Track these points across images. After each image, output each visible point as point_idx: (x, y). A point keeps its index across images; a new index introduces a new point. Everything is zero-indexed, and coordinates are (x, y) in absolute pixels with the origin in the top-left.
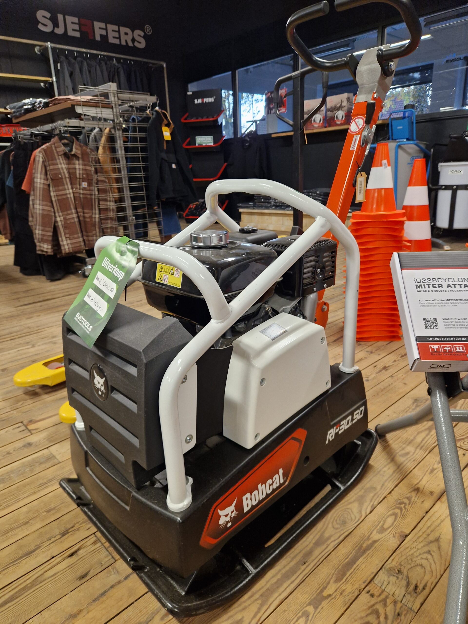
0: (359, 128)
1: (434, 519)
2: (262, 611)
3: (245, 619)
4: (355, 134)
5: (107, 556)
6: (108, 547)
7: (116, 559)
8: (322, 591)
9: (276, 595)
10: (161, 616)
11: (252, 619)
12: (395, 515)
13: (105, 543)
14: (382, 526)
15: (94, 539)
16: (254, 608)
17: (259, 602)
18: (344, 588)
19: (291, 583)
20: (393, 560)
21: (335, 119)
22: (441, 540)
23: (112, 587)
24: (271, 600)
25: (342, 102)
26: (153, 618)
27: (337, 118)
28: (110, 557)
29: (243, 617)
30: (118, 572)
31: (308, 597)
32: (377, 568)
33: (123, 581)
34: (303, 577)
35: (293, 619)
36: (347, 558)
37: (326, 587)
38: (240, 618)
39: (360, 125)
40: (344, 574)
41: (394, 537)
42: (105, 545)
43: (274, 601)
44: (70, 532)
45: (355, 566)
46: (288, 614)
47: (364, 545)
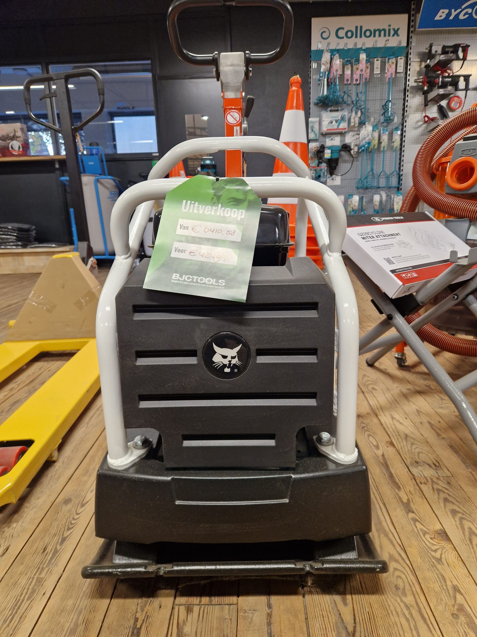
0: (236, 120)
1: (389, 426)
2: (393, 539)
3: (391, 553)
4: (235, 126)
5: (222, 610)
6: (210, 601)
7: (235, 602)
8: (402, 501)
9: (384, 524)
10: (342, 603)
11: (395, 548)
12: (369, 435)
13: (200, 601)
14: (374, 446)
15: (182, 609)
16: (385, 541)
17: (382, 535)
18: (408, 490)
19: (381, 510)
20: (405, 458)
21: (10, 149)
22: (408, 435)
23: (269, 624)
24: (386, 528)
25: (15, 132)
26: (338, 610)
27: (12, 148)
28: (227, 607)
29: (389, 553)
30: (255, 611)
31: (400, 510)
32: (405, 468)
33: (271, 611)
34: (381, 501)
35: (413, 528)
36: (385, 474)
37: (400, 497)
38: (388, 555)
39: (236, 118)
40: (397, 484)
41: (387, 447)
42: (203, 603)
43: (389, 527)
44: (141, 626)
45: (394, 475)
46: (406, 527)
47: (382, 461)
